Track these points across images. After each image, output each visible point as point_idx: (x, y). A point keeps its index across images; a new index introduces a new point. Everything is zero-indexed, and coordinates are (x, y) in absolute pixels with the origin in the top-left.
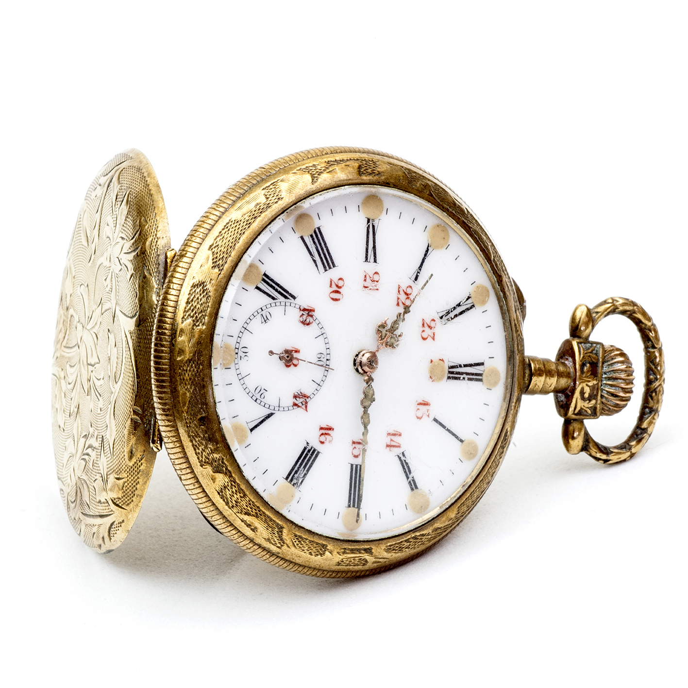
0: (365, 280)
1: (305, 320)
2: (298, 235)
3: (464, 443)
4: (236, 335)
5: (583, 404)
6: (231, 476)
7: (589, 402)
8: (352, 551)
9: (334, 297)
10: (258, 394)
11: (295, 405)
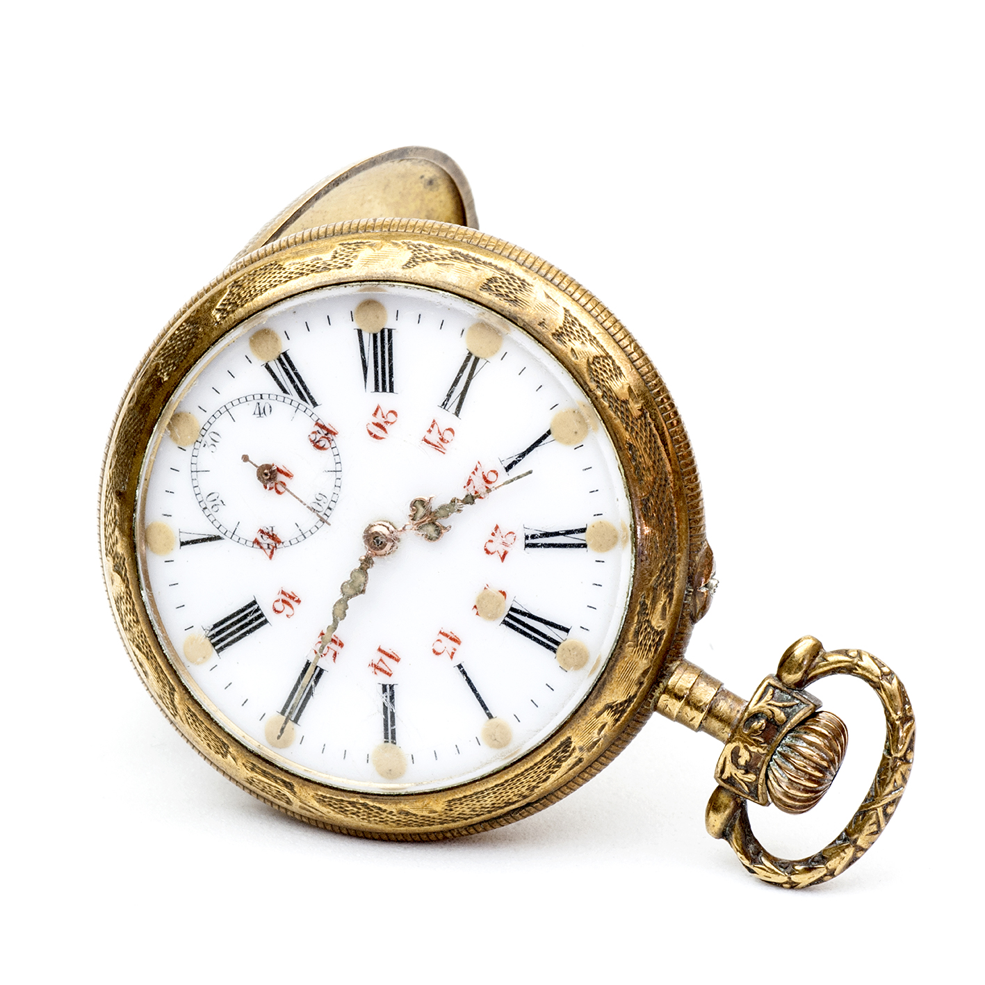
0: (430, 431)
1: (318, 442)
2: (356, 325)
3: (492, 720)
4: (211, 412)
5: (736, 772)
6: (127, 587)
7: (744, 774)
8: (265, 774)
9: (374, 433)
10: (210, 504)
11: (256, 542)
